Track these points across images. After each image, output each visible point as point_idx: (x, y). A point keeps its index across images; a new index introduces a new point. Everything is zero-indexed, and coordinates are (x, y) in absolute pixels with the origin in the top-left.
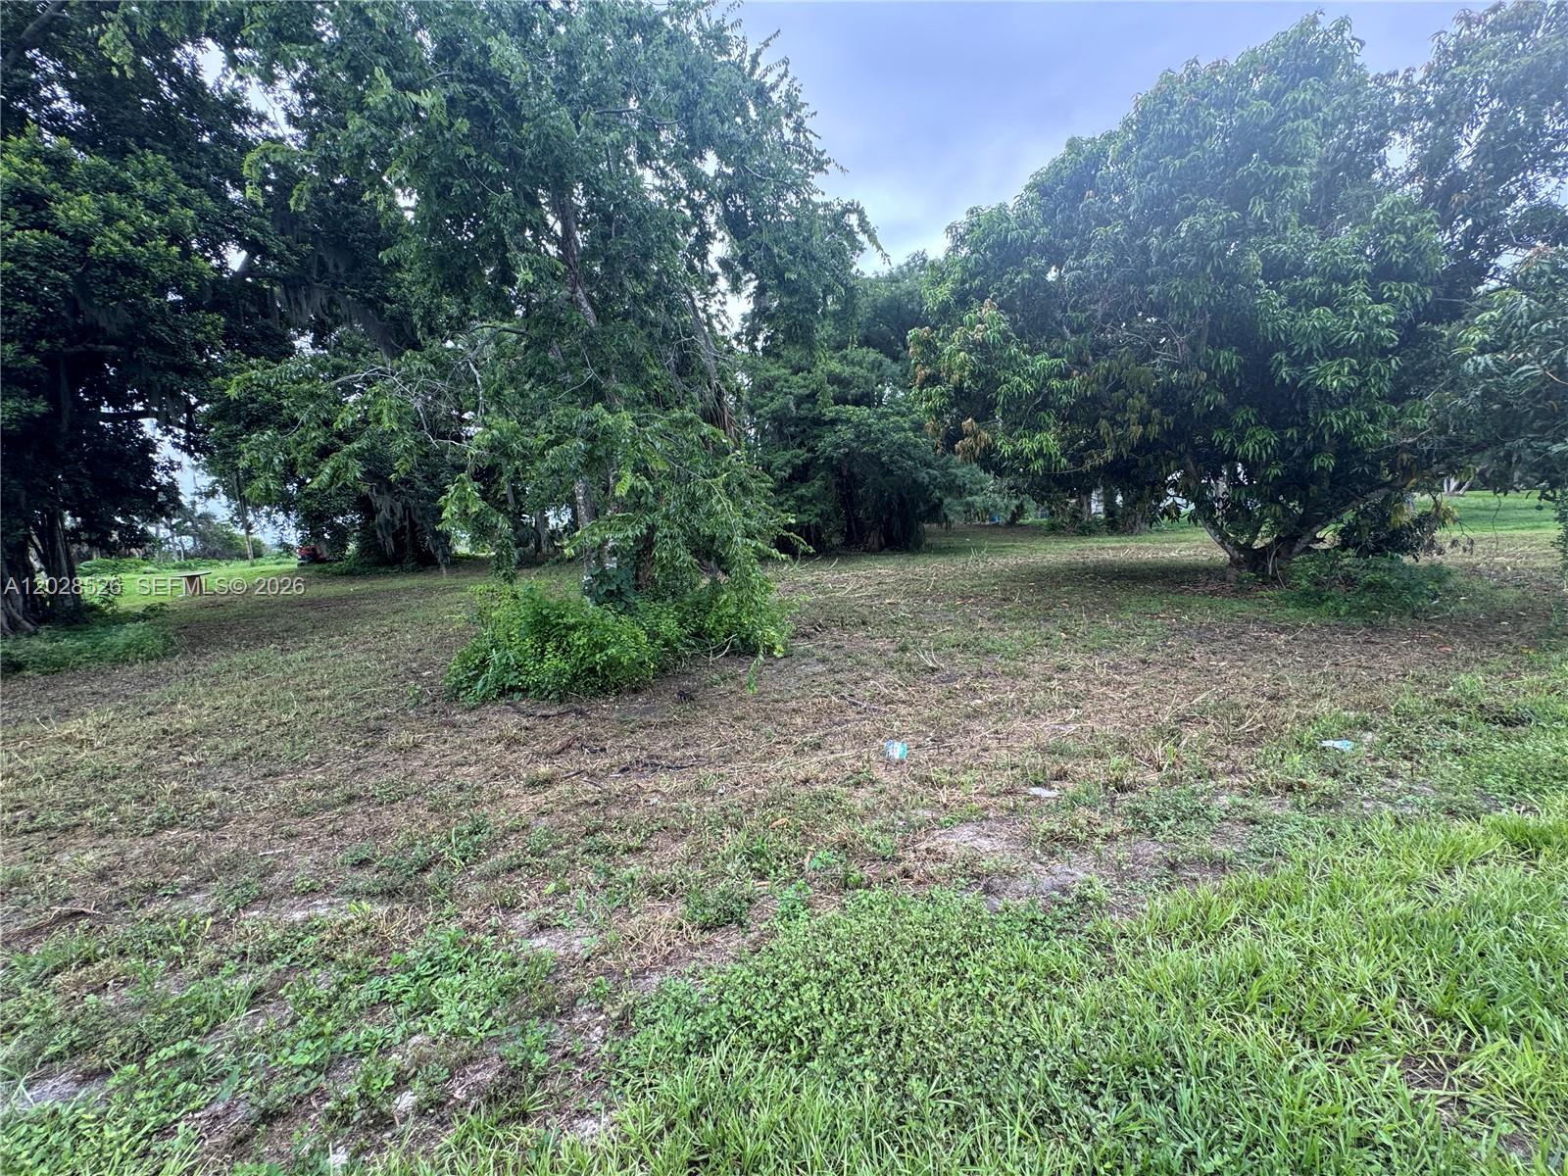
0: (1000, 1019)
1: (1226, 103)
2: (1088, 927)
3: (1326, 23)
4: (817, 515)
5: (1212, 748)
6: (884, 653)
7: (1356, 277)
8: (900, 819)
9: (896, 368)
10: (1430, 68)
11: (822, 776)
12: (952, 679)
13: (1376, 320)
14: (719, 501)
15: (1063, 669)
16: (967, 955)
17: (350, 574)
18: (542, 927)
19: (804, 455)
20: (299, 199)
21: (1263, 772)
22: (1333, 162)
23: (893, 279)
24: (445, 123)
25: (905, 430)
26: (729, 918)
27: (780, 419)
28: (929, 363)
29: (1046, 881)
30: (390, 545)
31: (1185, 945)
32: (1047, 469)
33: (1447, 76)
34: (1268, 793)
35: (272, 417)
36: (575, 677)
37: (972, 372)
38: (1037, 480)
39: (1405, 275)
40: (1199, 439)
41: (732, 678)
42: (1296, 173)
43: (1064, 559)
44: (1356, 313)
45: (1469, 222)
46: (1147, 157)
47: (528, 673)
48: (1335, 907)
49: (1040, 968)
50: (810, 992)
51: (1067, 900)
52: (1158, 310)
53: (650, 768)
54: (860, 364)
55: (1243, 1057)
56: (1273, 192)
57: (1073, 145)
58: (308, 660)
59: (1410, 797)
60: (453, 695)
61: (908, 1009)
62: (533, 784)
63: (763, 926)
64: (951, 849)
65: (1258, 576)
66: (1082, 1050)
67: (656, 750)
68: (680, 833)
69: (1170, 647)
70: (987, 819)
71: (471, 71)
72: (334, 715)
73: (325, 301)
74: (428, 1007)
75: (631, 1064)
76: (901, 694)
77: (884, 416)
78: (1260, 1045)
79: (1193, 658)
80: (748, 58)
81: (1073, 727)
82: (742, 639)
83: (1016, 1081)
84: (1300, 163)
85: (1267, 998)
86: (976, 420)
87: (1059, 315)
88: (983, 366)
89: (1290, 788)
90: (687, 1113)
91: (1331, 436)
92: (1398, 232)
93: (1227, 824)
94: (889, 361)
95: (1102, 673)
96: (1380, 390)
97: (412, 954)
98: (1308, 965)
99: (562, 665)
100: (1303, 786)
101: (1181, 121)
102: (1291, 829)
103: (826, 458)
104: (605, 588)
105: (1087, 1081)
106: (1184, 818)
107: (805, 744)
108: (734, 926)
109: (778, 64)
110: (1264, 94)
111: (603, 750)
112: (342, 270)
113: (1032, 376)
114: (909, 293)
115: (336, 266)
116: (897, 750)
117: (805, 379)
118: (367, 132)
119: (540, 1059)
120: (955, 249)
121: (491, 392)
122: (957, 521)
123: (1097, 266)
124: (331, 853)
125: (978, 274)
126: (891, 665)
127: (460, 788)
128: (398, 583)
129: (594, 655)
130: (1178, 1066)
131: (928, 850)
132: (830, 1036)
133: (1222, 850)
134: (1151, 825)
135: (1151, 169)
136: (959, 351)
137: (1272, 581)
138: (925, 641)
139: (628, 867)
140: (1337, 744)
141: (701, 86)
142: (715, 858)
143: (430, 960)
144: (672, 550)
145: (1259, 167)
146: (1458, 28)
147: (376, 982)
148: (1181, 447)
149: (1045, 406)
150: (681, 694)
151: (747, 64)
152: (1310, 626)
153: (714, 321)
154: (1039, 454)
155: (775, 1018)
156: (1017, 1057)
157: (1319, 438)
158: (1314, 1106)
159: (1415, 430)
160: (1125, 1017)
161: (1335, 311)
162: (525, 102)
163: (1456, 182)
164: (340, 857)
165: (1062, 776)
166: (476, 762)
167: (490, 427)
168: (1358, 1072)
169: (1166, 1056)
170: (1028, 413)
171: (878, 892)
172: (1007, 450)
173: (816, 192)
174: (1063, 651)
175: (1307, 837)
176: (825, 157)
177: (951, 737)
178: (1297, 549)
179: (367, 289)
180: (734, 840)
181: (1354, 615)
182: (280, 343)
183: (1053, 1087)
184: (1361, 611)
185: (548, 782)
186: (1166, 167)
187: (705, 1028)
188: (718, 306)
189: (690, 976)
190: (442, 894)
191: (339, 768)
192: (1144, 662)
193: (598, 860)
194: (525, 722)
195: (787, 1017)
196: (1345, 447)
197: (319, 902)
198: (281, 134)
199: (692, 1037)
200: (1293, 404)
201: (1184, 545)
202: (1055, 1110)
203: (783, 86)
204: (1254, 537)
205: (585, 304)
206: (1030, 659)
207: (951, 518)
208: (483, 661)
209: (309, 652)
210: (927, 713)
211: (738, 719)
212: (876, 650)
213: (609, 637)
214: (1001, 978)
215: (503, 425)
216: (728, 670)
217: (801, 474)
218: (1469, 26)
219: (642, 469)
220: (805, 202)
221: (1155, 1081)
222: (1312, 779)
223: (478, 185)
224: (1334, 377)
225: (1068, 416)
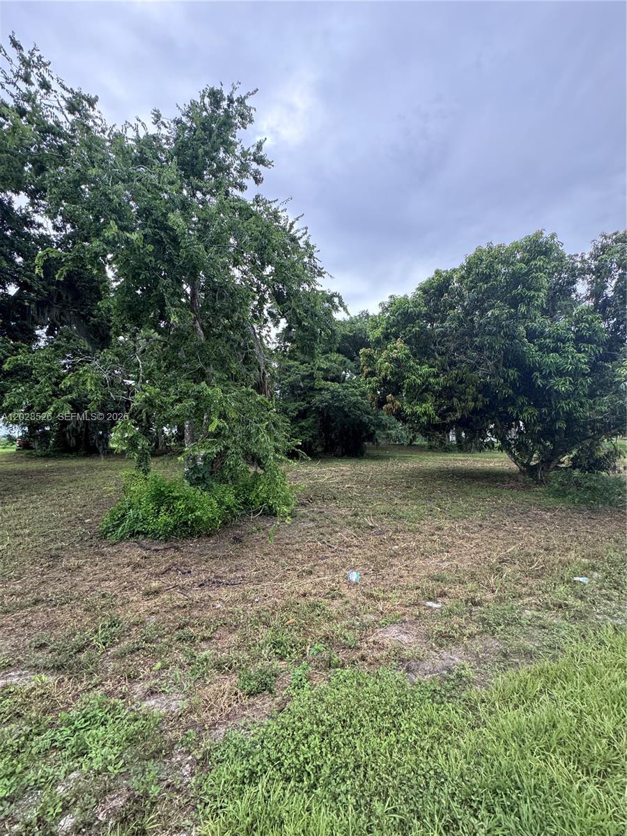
0: (421, 758)
1: (506, 262)
2: (464, 695)
3: (546, 234)
4: (310, 436)
5: (519, 579)
6: (346, 517)
7: (568, 340)
8: (357, 620)
9: (353, 365)
10: (591, 254)
11: (314, 592)
12: (381, 533)
13: (579, 360)
14: (263, 436)
15: (439, 529)
16: (400, 714)
17: (47, 457)
18: (152, 693)
19: (304, 405)
20: (61, 274)
21: (546, 596)
22: (553, 290)
23: (352, 322)
24: (141, 246)
25: (357, 396)
26: (264, 687)
27: (293, 387)
28: (369, 366)
29: (439, 664)
30: (73, 441)
31: (516, 707)
32: (429, 421)
33: (599, 258)
34: (549, 609)
35: (20, 372)
36: (175, 527)
37: (391, 372)
38: (423, 425)
39: (589, 341)
40: (501, 409)
41: (263, 529)
42: (538, 295)
43: (437, 465)
44: (570, 357)
45: (615, 319)
46: (471, 282)
47: (149, 524)
48: (590, 683)
49: (441, 723)
50: (315, 740)
51: (452, 677)
52: (480, 349)
53: (216, 584)
54: (335, 362)
55: (552, 781)
56: (529, 302)
57: (437, 272)
58: (17, 509)
59: (620, 613)
60: (103, 536)
61: (369, 752)
62: (148, 594)
63: (284, 693)
64: (387, 641)
65: (534, 480)
66: (467, 778)
67: (220, 573)
68: (233, 627)
69: (493, 518)
70: (405, 622)
71: (156, 223)
72: (31, 546)
73: (58, 314)
74: (83, 752)
75: (210, 792)
76: (355, 542)
77: (347, 388)
78: (560, 774)
79: (505, 525)
80: (288, 224)
81: (447, 564)
82: (269, 506)
83: (432, 800)
84: (540, 291)
85: (561, 743)
86: (393, 394)
87: (432, 347)
88: (397, 370)
89: (560, 606)
90: (245, 828)
91: (563, 413)
92: (585, 322)
93: (530, 628)
94: (349, 361)
95: (460, 532)
96: (584, 392)
97: (74, 713)
98: (580, 720)
99: (169, 520)
100: (566, 605)
101: (486, 268)
102: (563, 633)
103: (316, 407)
104: (196, 475)
105: (471, 800)
106: (508, 624)
107: (304, 571)
108: (266, 692)
109: (303, 229)
110: (522, 260)
111: (189, 572)
112: (70, 299)
113: (421, 376)
114: (360, 329)
115: (67, 297)
116: (354, 576)
117: (307, 367)
118: (101, 247)
119: (154, 790)
120: (383, 313)
121: (147, 372)
122: (382, 442)
123: (450, 327)
124: (22, 639)
125: (395, 326)
126: (349, 524)
127: (104, 596)
128: (74, 463)
129: (188, 515)
130: (518, 788)
131: (374, 642)
132: (326, 771)
133: (530, 645)
134: (492, 628)
135: (473, 287)
136: (385, 362)
137: (540, 483)
138: (367, 510)
139: (203, 650)
140: (581, 579)
141: (269, 241)
142: (254, 645)
143: (84, 717)
144: (236, 461)
145: (522, 291)
146: (601, 240)
147: (49, 733)
148: (493, 413)
149: (426, 390)
150: (235, 538)
151: (288, 227)
152: (561, 508)
153: (264, 339)
154: (425, 414)
155: (294, 759)
156: (432, 784)
157: (557, 413)
158: (592, 815)
159: (602, 413)
160: (488, 756)
161: (560, 355)
162: (183, 241)
163: (607, 303)
164: (28, 641)
165: (443, 595)
166: (115, 579)
167: (145, 391)
168: (612, 791)
169: (512, 782)
170: (419, 393)
171: (348, 671)
172: (409, 411)
173: (318, 285)
174: (439, 519)
175: (572, 637)
176: (323, 271)
177: (383, 568)
178: (552, 467)
179: (82, 310)
180: (265, 634)
181: (582, 503)
182: (30, 333)
183: (454, 805)
184: (586, 502)
185: (157, 592)
186: (481, 287)
187: (253, 766)
188: (266, 333)
189: (243, 728)
190: (91, 668)
191: (31, 581)
192: (481, 526)
193: (185, 646)
194: (145, 554)
195: (301, 758)
196: (570, 418)
197: (12, 674)
198: (49, 234)
199: (246, 773)
200: (544, 396)
201: (496, 460)
202: (455, 820)
203: (304, 238)
204: (530, 460)
205: (199, 329)
206: (422, 522)
207: (380, 441)
208: (123, 516)
209: (19, 505)
210: (369, 554)
211: (265, 555)
212: (342, 515)
213: (197, 504)
214: (420, 730)
215: (152, 391)
216: (261, 524)
217: (303, 415)
218: (606, 239)
219: (223, 416)
220: (313, 290)
221: (508, 800)
222: (571, 601)
223: (154, 274)
224: (562, 386)
225: (438, 395)
